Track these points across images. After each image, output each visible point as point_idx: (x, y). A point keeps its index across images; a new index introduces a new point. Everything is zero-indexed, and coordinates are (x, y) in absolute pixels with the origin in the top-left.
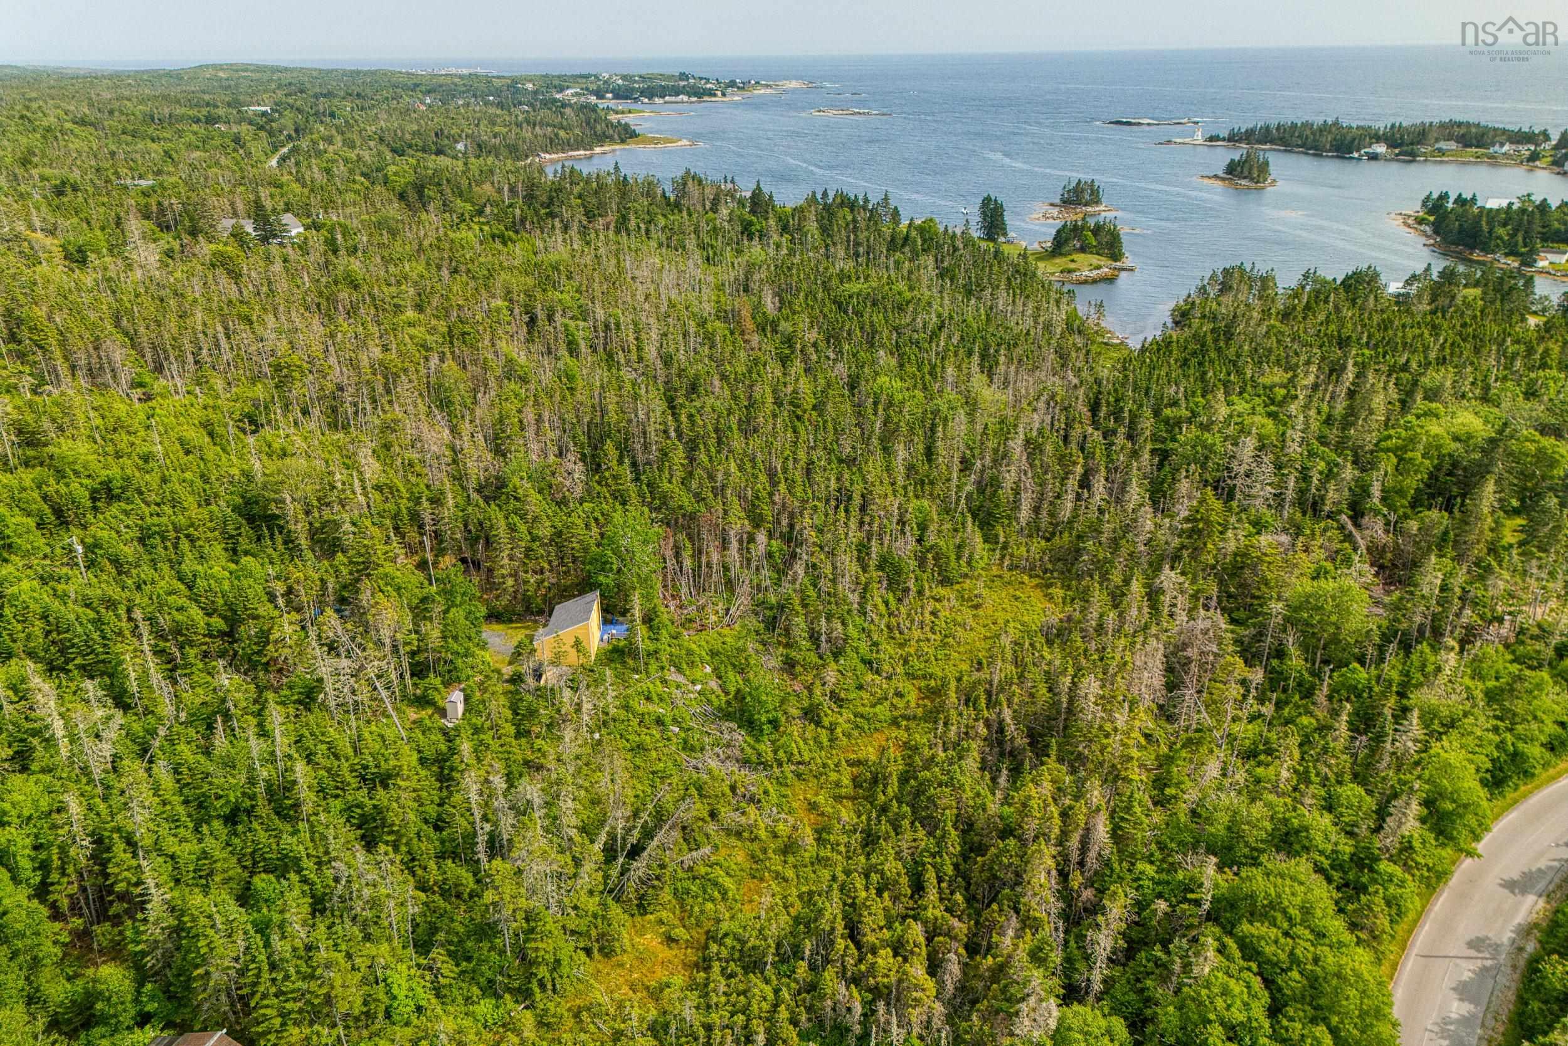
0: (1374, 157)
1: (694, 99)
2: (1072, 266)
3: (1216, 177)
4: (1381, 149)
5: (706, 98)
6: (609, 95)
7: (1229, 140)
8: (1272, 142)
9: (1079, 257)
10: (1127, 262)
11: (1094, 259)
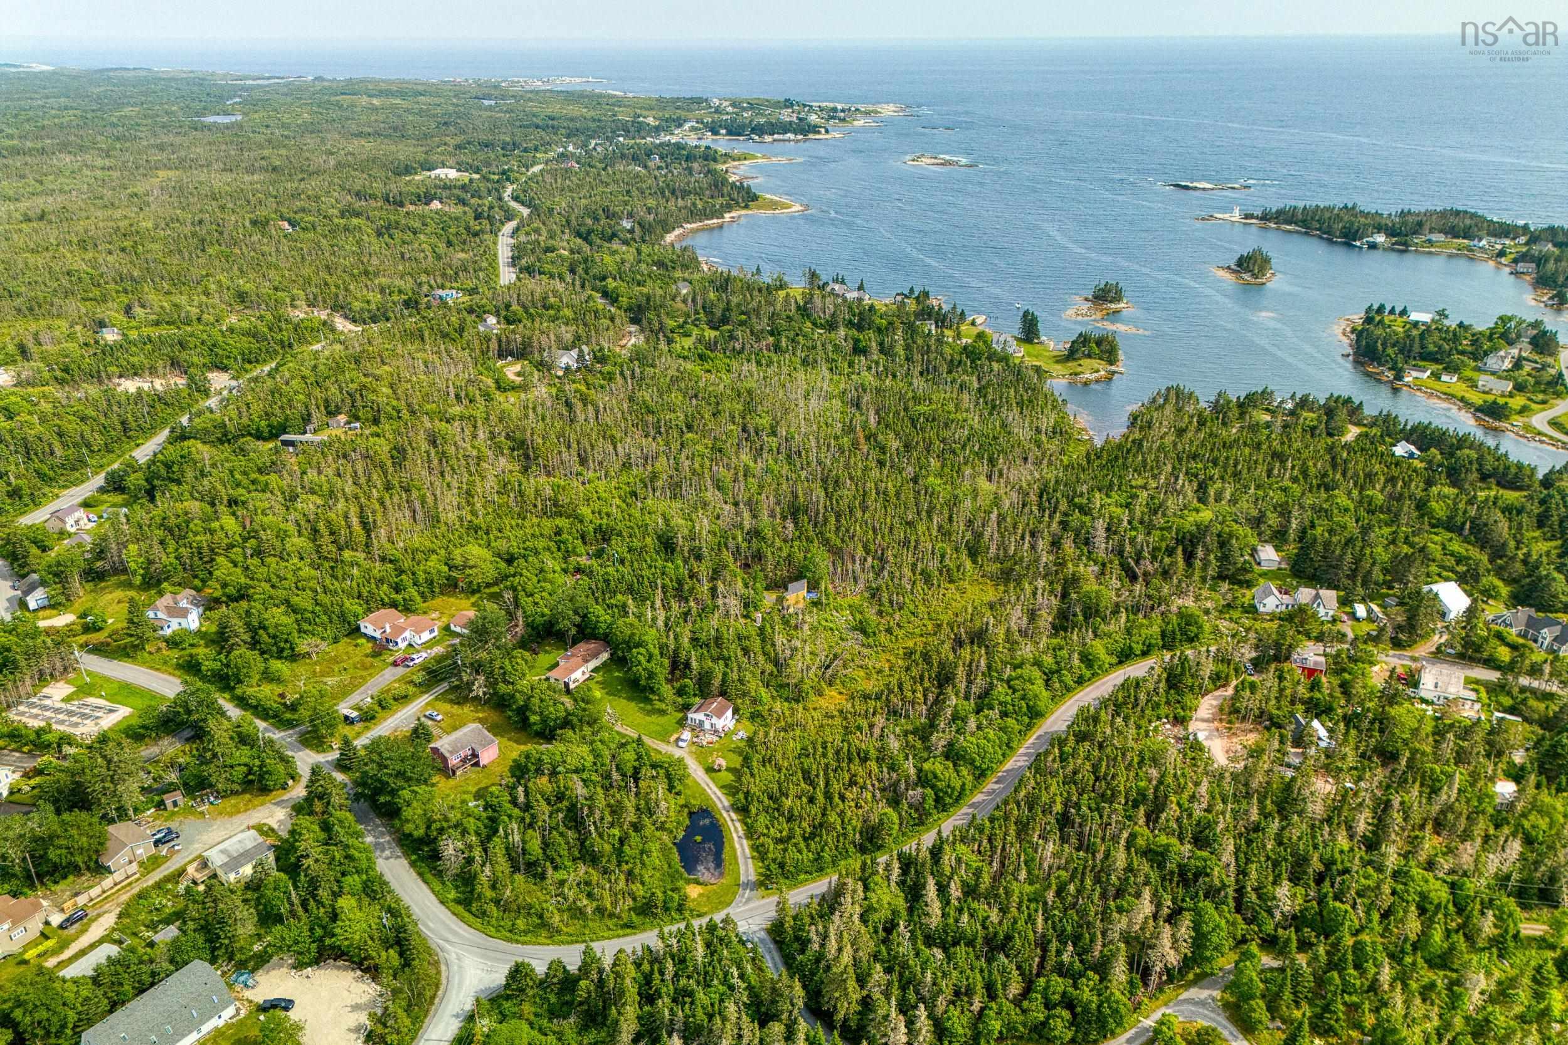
0: (1373, 246)
1: (800, 137)
2: (1079, 369)
3: (1229, 268)
4: (1380, 238)
5: (811, 136)
6: (723, 131)
7: (1261, 219)
8: (1296, 224)
9: (1085, 362)
10: (1120, 367)
11: (1095, 363)
